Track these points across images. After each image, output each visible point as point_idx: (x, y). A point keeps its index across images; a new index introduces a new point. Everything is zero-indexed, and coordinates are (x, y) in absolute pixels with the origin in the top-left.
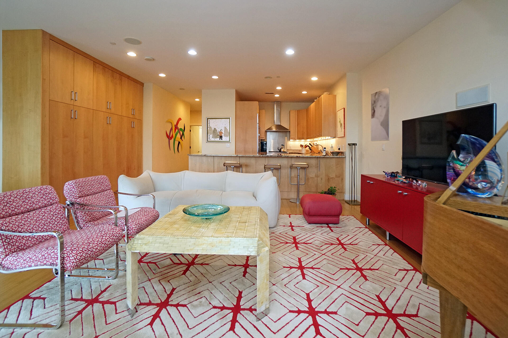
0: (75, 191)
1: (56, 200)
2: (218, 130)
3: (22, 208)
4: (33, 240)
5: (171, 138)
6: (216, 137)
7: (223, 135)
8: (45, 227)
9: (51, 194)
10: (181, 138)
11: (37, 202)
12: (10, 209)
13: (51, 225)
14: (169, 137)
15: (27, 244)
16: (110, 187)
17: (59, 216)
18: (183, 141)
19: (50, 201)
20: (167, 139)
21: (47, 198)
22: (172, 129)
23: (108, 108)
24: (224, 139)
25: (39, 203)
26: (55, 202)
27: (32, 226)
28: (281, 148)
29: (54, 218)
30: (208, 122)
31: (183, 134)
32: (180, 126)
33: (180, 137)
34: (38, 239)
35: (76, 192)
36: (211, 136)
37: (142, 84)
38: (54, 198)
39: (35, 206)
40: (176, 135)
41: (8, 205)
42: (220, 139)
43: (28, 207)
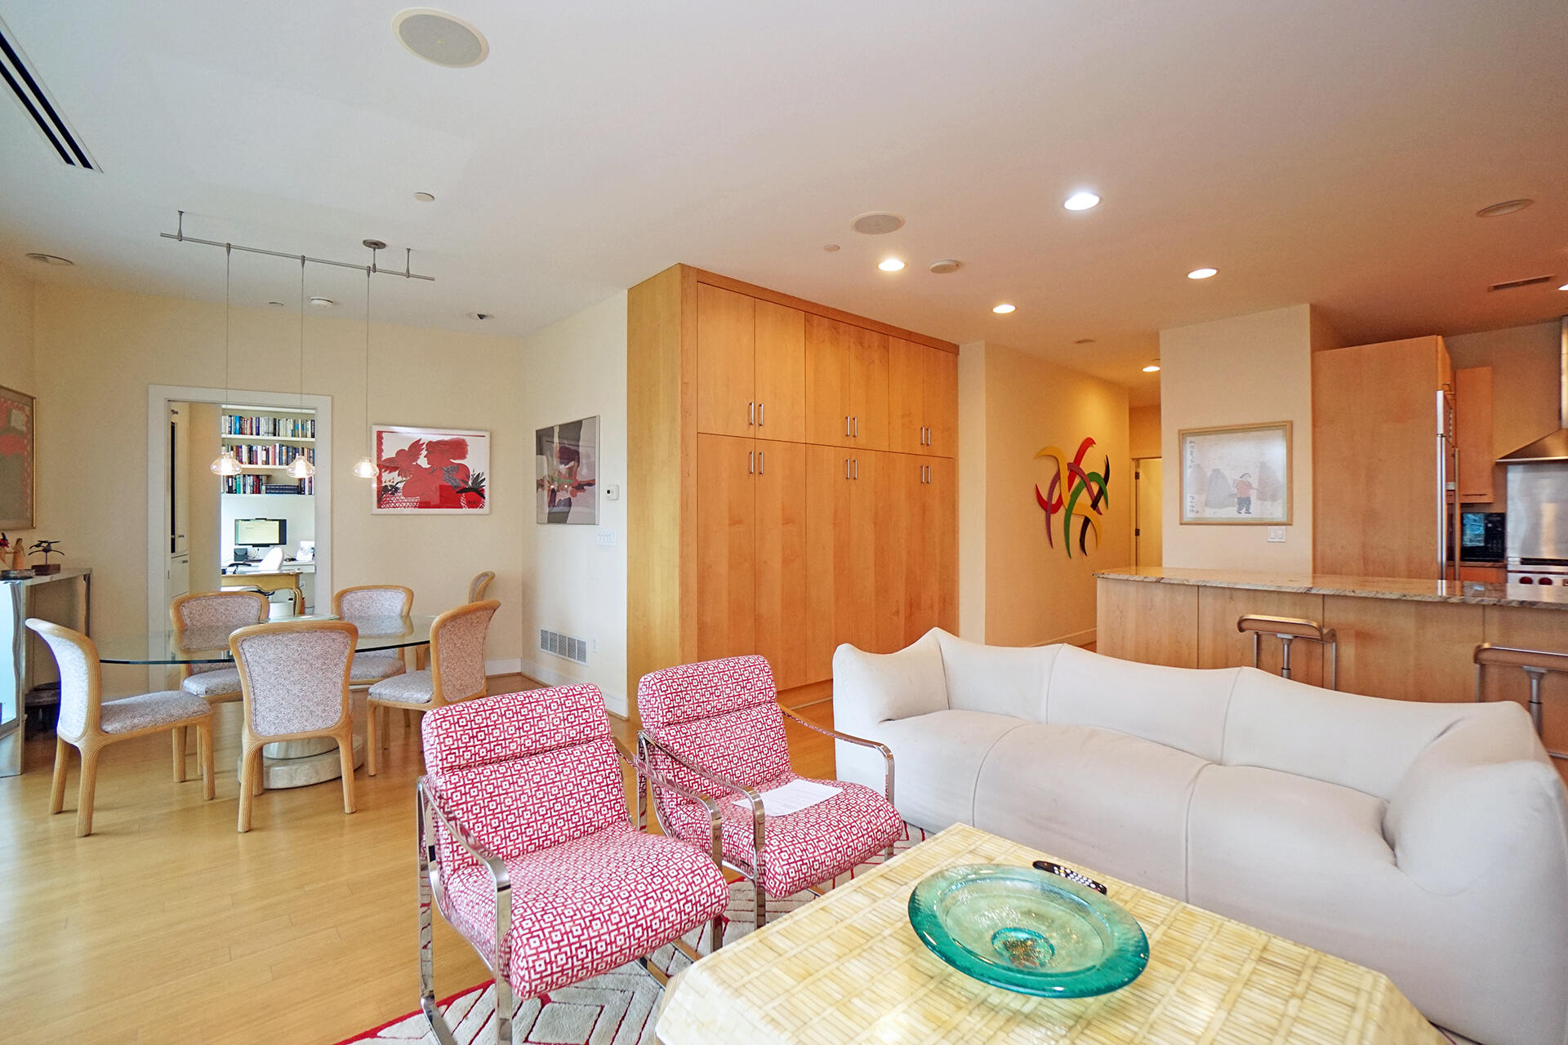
0: (656, 705)
1: (600, 729)
3: (513, 746)
4: (520, 840)
5: (1055, 508)
7: (1253, 495)
8: (558, 807)
9: (588, 711)
10: (1094, 506)
11: (552, 732)
12: (484, 746)
13: (573, 802)
14: (1049, 507)
15: (503, 848)
16: (771, 694)
17: (599, 779)
18: (1101, 514)
19: (583, 732)
20: (1042, 514)
21: (577, 723)
22: (1057, 478)
23: (847, 435)
25: (556, 735)
26: (597, 734)
27: (524, 798)
29: (585, 783)
30: (1188, 445)
31: (1101, 492)
32: (1092, 464)
33: (1090, 502)
34: (533, 837)
35: (658, 708)
37: (954, 349)
38: (596, 723)
39: (545, 741)
40: (1075, 496)
41: (481, 736)
42: (1240, 508)
43: (528, 743)
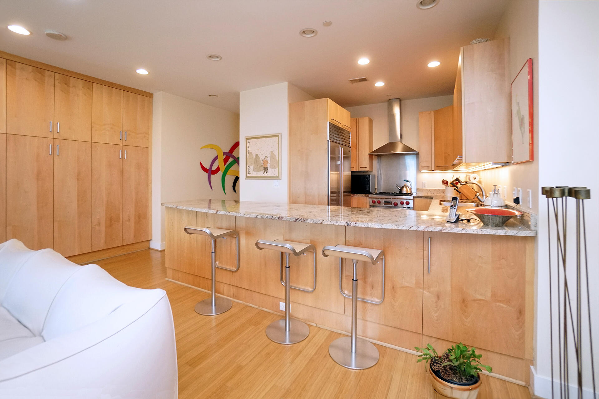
2: (262, 157)
5: (214, 172)
6: (258, 170)
7: (268, 166)
14: (210, 171)
20: (205, 174)
22: (216, 158)
24: (271, 172)
28: (403, 187)
30: (248, 143)
36: (252, 167)
37: (151, 96)
40: (229, 167)
42: (264, 172)
